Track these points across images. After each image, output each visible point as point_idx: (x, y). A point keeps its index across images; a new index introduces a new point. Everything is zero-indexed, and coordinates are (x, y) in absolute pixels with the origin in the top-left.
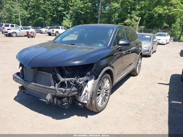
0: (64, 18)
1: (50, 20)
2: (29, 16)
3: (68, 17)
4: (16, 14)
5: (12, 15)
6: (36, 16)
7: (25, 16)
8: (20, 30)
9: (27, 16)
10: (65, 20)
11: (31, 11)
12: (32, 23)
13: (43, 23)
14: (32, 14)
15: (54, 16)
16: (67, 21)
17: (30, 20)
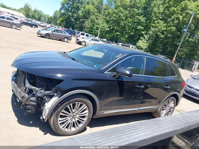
0: (141, 38)
1: (127, 37)
2: (108, 29)
3: (146, 37)
4: (97, 26)
5: (94, 26)
6: (114, 31)
7: (104, 29)
8: (90, 40)
9: (106, 29)
10: (142, 40)
11: (111, 25)
12: (108, 37)
13: (118, 39)
14: (111, 28)
15: (131, 33)
16: (144, 42)
17: (107, 33)
